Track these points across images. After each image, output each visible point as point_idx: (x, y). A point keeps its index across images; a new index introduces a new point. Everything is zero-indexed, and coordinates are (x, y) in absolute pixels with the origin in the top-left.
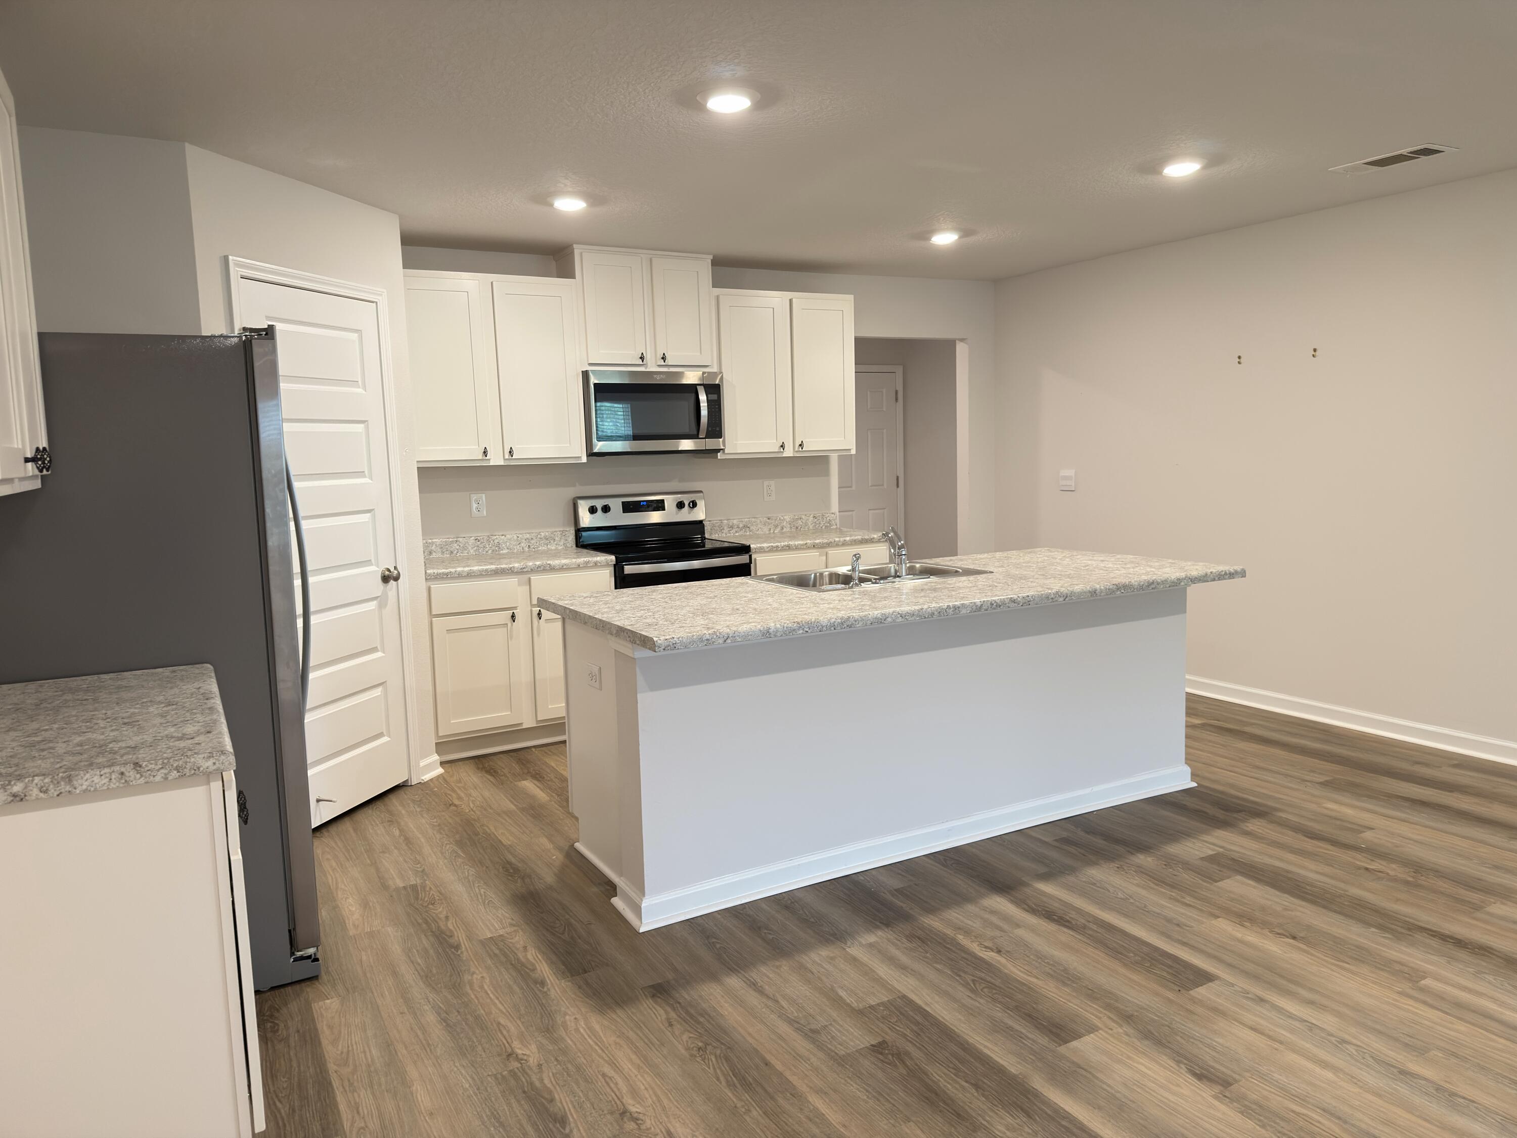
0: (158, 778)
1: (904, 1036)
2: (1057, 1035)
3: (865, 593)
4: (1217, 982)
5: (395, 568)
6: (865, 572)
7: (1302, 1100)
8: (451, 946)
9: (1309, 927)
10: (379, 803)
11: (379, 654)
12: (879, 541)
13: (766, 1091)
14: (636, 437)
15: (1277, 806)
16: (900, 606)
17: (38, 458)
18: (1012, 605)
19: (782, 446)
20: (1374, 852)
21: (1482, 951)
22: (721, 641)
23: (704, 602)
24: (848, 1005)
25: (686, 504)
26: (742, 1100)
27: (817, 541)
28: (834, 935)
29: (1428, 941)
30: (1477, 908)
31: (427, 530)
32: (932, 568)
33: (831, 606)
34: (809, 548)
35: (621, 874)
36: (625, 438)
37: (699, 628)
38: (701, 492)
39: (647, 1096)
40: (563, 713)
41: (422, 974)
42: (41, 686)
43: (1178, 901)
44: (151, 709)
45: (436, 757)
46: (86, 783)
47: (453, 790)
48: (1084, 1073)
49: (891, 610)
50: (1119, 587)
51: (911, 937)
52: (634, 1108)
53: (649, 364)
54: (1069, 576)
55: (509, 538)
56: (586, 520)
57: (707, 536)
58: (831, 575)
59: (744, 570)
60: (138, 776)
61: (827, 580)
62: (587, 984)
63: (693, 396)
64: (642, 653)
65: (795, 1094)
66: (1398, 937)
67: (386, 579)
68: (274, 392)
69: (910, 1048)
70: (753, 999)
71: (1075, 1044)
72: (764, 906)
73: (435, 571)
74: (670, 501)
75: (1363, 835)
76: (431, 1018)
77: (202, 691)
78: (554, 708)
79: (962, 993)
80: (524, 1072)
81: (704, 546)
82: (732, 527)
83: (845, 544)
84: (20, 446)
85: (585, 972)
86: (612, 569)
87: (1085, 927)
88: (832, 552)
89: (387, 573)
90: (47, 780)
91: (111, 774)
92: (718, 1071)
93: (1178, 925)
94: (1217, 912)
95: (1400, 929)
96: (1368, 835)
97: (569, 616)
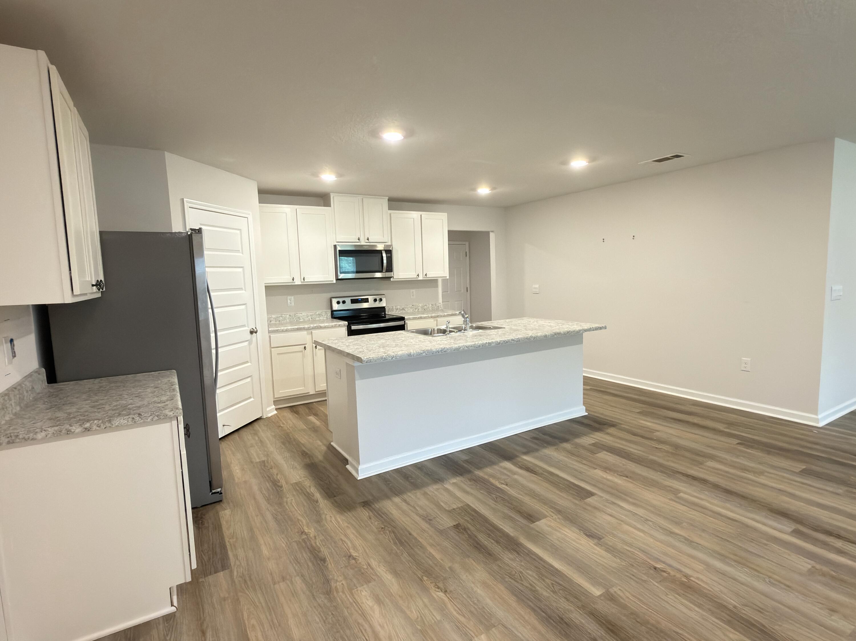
0: (149, 420)
1: (468, 521)
2: (530, 520)
3: (452, 337)
4: (596, 496)
5: (256, 328)
6: (452, 328)
7: (631, 545)
8: (279, 486)
9: (634, 473)
10: (250, 427)
11: (249, 364)
12: (459, 315)
13: (410, 546)
14: (357, 272)
15: (620, 422)
16: (466, 343)
17: (98, 284)
18: (513, 342)
19: (418, 275)
20: (660, 441)
21: (704, 481)
22: (390, 358)
23: (384, 342)
24: (445, 509)
25: (378, 300)
26: (399, 550)
27: (433, 315)
28: (439, 480)
29: (681, 478)
30: (701, 464)
31: (269, 311)
32: (480, 326)
33: (437, 343)
34: (429, 318)
35: (350, 455)
36: (353, 272)
37: (381, 353)
38: (384, 295)
39: (360, 549)
40: (325, 388)
41: (266, 498)
42: (101, 380)
43: (580, 462)
44: (148, 390)
45: (274, 407)
46: (118, 423)
47: (281, 421)
48: (542, 535)
49: (463, 345)
50: (555, 334)
51: (470, 480)
52: (354, 554)
53: (362, 242)
54: (536, 329)
55: (303, 315)
56: (336, 307)
57: (387, 313)
58: (438, 329)
59: (402, 328)
60: (140, 419)
61: (436, 332)
62: (336, 502)
63: (380, 254)
64: (357, 364)
65: (422, 547)
66: (669, 476)
67: (251, 333)
68: (202, 255)
69: (469, 526)
70: (404, 506)
71: (537, 523)
72: (410, 468)
73: (273, 329)
74: (371, 299)
75: (654, 434)
76: (269, 517)
77: (170, 382)
78: (322, 386)
79: (491, 503)
80: (308, 539)
81: (385, 317)
82: (397, 309)
83: (444, 316)
84: (90, 279)
85: (335, 496)
86: (346, 327)
87: (542, 474)
88: (439, 319)
89: (252, 330)
90: (100, 422)
91: (128, 419)
92: (390, 537)
93: (580, 472)
94: (595, 466)
95: (669, 472)
96: (658, 434)
97: (327, 348)
